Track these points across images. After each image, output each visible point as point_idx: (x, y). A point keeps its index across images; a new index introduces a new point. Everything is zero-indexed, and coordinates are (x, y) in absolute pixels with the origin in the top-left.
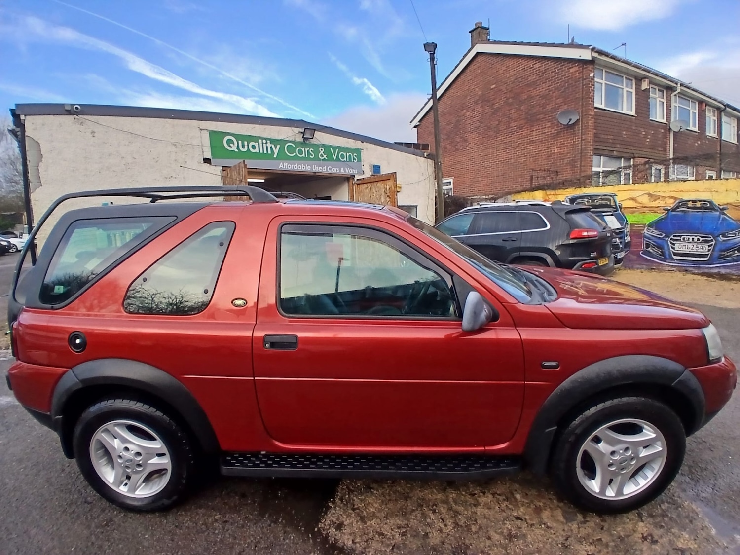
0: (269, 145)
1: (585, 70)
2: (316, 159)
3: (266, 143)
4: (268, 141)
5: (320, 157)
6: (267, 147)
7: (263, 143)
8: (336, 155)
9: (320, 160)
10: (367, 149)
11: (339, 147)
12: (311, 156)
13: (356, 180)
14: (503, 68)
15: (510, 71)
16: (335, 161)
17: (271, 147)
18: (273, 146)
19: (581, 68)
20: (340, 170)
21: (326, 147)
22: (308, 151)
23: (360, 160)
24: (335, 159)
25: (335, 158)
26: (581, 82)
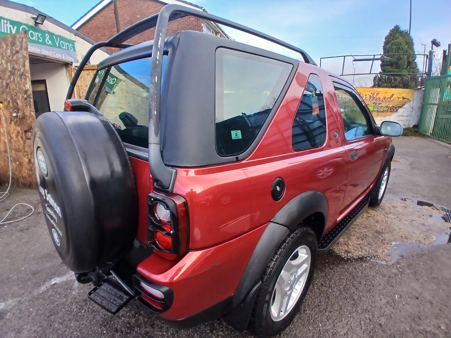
0: (9, 25)
1: (198, 21)
2: (44, 43)
3: (7, 23)
4: (8, 22)
5: (46, 42)
6: (7, 27)
7: (4, 23)
8: (58, 42)
9: (46, 45)
10: (78, 42)
11: (60, 36)
12: (39, 40)
13: (74, 67)
14: (145, 5)
15: (151, 9)
16: (57, 47)
17: (10, 28)
18: (11, 26)
19: (196, 19)
20: (62, 56)
21: (51, 34)
22: (38, 35)
23: (74, 50)
24: (57, 46)
25: (57, 44)
26: (197, 28)
